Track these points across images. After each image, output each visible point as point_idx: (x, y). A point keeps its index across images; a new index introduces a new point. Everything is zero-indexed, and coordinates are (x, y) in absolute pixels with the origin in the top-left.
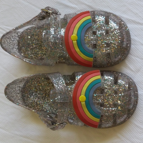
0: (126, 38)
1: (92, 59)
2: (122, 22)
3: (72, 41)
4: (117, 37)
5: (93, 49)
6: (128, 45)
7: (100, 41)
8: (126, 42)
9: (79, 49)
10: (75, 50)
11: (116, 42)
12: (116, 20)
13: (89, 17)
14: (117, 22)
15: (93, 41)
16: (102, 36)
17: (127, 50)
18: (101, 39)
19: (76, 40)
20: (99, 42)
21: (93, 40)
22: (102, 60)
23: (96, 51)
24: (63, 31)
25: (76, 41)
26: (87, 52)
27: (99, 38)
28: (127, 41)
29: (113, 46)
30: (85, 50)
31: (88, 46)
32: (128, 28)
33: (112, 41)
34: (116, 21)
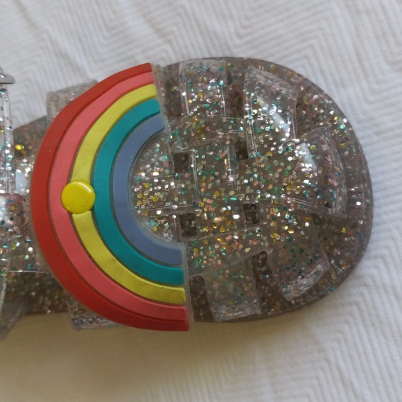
0: (339, 167)
1: (182, 289)
2: (315, 93)
3: (70, 214)
4: (289, 168)
5: (179, 241)
6: (359, 203)
7: (211, 198)
8: (344, 190)
9: (108, 247)
10: (90, 256)
11: (287, 195)
12: (278, 89)
13: (148, 91)
14: (283, 99)
15: (175, 203)
16: (217, 174)
17: (355, 226)
18: (215, 188)
19: (90, 205)
20: (206, 203)
21: (176, 199)
22: (231, 291)
23: (195, 250)
24: (28, 170)
25: (89, 213)
26: (148, 258)
27: (204, 184)
28: (349, 185)
29: (274, 218)
30: (140, 252)
31: (155, 229)
32: (345, 121)
33: (269, 192)
34: (278, 93)
